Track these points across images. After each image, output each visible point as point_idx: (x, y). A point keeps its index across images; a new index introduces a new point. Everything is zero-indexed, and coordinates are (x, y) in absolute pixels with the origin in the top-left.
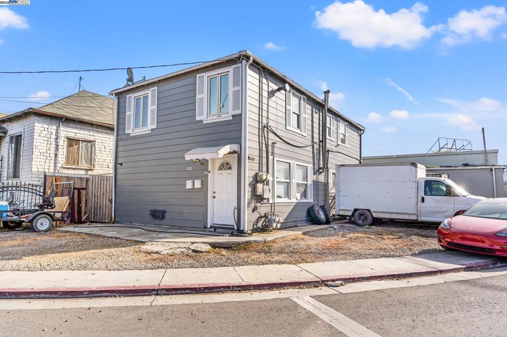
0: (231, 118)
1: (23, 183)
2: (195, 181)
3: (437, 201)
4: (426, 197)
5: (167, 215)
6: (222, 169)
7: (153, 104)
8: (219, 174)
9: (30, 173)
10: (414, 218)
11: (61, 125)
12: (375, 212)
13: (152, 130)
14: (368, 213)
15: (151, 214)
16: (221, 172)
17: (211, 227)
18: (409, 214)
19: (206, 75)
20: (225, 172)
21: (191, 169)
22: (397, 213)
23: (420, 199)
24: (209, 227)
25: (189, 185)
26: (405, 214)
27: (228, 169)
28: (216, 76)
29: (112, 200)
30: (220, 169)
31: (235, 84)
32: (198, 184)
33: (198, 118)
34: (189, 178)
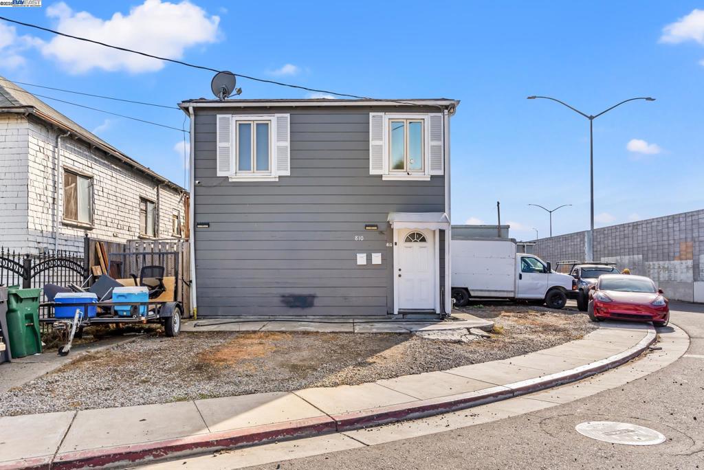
0: (429, 179)
1: (11, 253)
2: (373, 255)
3: (533, 279)
4: (523, 274)
5: (316, 302)
6: (411, 241)
7: (279, 139)
8: (406, 247)
9: (24, 231)
10: (512, 295)
11: (59, 144)
12: (473, 290)
13: (279, 177)
14: (464, 291)
15: (283, 301)
16: (409, 244)
17: (399, 313)
18: (507, 291)
19: (386, 117)
20: (416, 245)
21: (362, 238)
22: (496, 291)
23: (518, 276)
24: (396, 312)
25: (361, 259)
26: (504, 291)
27: (420, 241)
28: (403, 120)
29: (191, 282)
30: (408, 240)
31: (435, 137)
32: (377, 259)
33: (372, 172)
34: (361, 251)
